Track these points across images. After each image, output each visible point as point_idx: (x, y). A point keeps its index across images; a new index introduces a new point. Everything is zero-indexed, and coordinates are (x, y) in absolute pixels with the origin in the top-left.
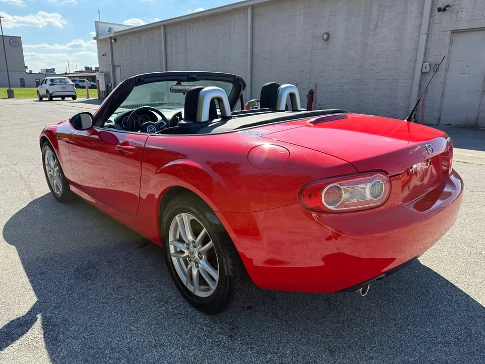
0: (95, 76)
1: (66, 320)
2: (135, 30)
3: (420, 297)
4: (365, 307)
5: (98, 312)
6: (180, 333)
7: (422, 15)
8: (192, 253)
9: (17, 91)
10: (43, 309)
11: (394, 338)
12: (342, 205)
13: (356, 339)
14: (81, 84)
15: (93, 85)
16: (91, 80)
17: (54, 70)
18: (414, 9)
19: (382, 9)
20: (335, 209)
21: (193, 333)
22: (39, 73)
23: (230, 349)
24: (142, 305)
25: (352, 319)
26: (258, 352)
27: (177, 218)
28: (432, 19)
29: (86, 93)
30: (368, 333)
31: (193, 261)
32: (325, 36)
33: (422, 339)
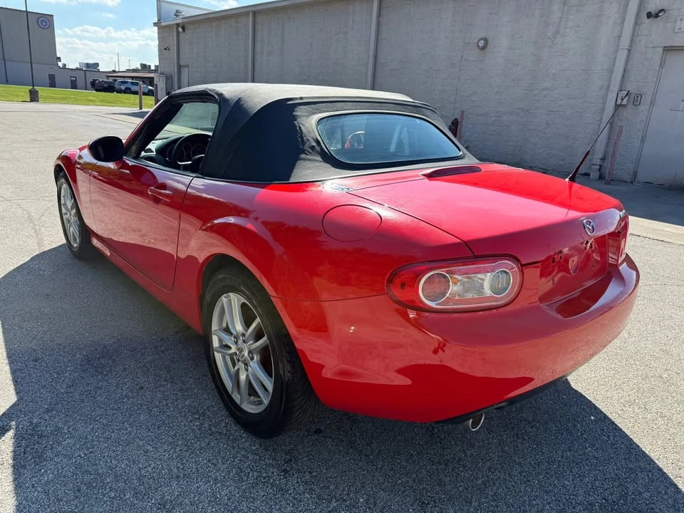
0: (153, 78)
1: (58, 429)
2: (211, 16)
3: (562, 434)
4: (481, 444)
5: (105, 422)
6: (215, 461)
7: (623, 21)
8: (241, 350)
9: (43, 91)
10: (30, 412)
11: (515, 491)
12: (448, 303)
13: (461, 489)
14: (134, 88)
15: (150, 90)
16: (148, 83)
17: (97, 65)
18: (612, 11)
19: (566, 8)
20: (438, 307)
21: (233, 462)
22: (77, 69)
23: (281, 489)
24: (169, 416)
25: (460, 460)
26: (319, 497)
27: (224, 299)
28: (637, 28)
29: (138, 101)
30: (480, 482)
31: (242, 362)
32: (481, 44)
33: (554, 496)
